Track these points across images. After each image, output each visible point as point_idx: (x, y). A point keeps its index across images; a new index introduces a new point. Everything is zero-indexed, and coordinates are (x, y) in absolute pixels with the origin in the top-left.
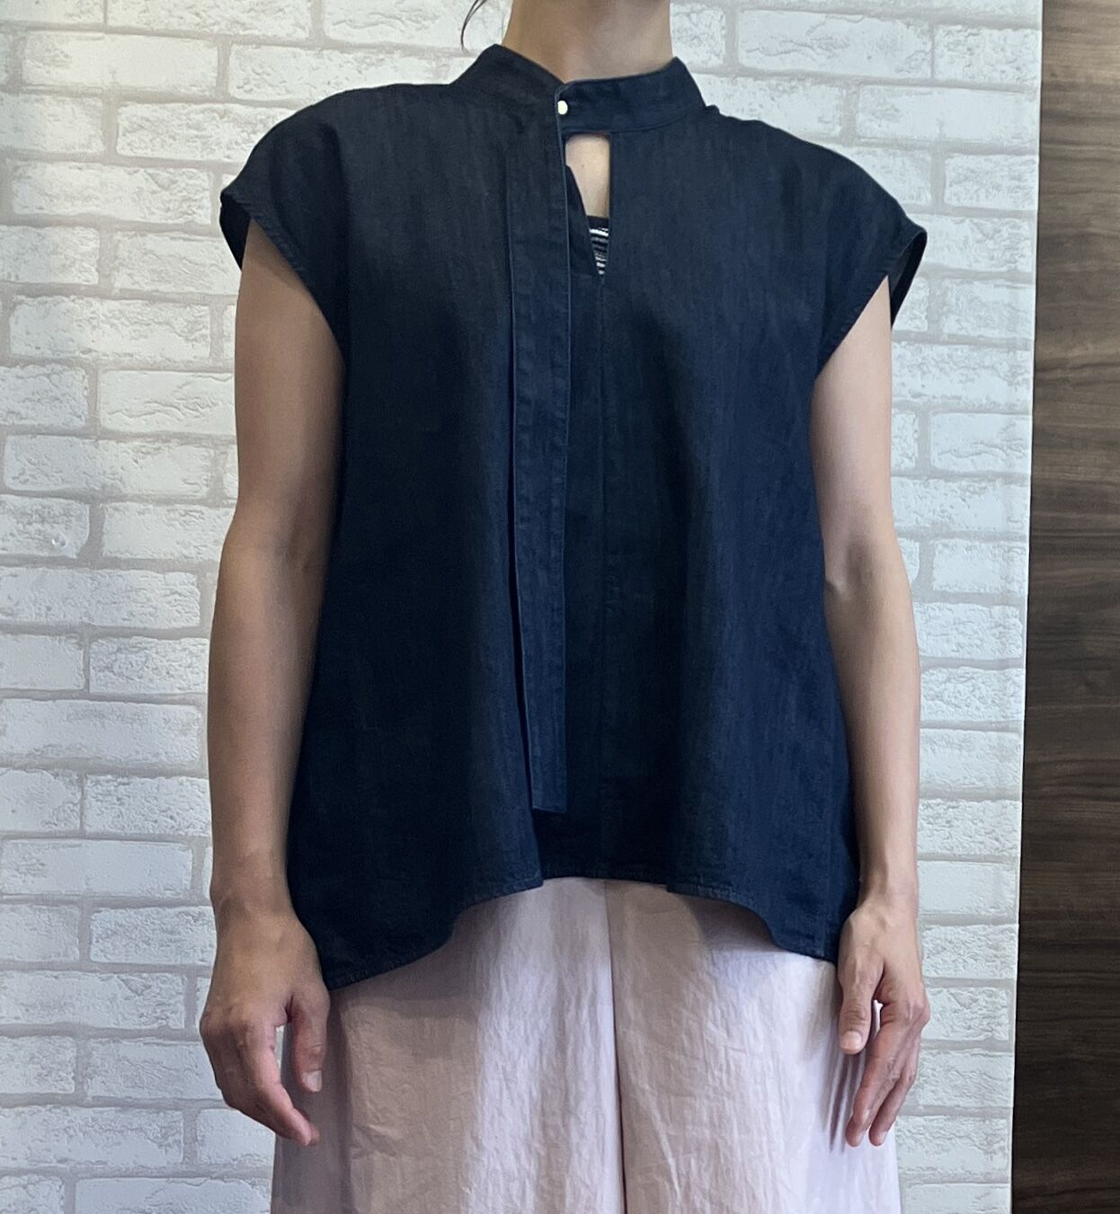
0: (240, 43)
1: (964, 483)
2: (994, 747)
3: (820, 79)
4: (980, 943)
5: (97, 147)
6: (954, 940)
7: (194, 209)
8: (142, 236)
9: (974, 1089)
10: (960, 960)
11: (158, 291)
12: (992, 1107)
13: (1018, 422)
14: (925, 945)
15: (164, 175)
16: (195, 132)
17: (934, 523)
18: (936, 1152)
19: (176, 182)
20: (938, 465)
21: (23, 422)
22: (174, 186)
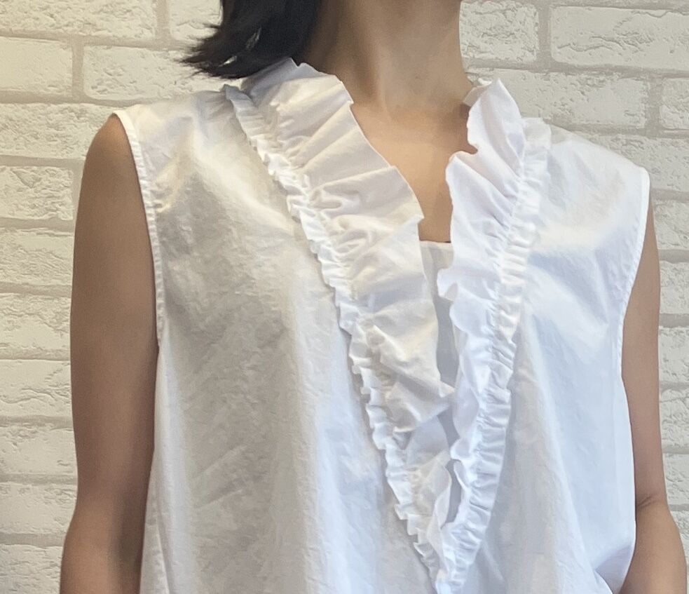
0: (92, 43)
3: (626, 72)
7: (57, 205)
15: (28, 173)
16: (55, 131)
19: (40, 179)
22: (37, 183)
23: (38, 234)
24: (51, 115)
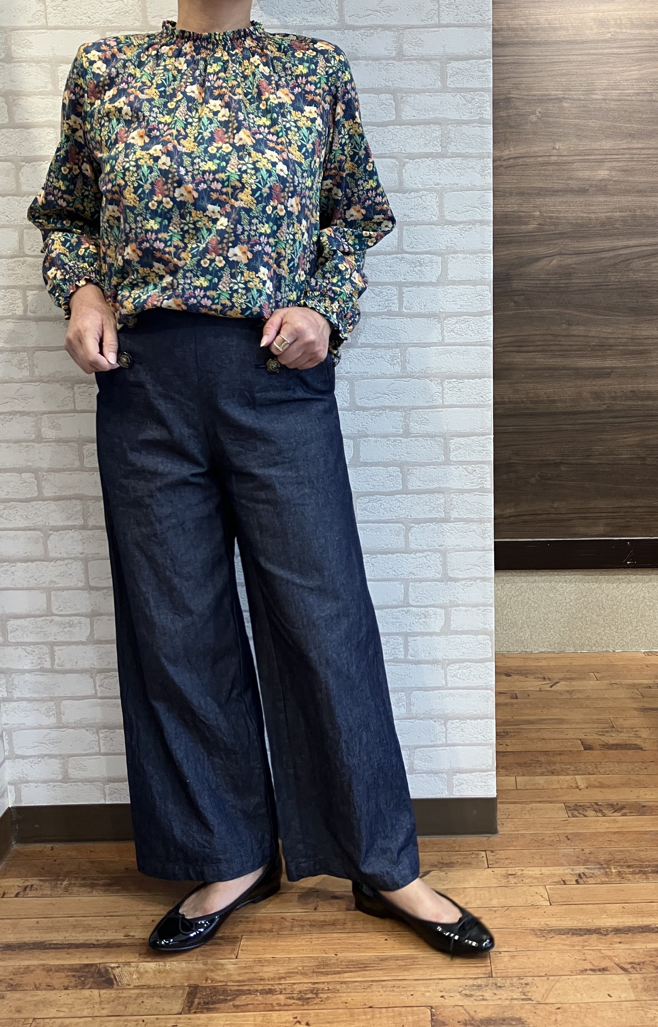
1: (461, 226)
2: (478, 354)
4: (476, 445)
6: (463, 443)
9: (475, 510)
10: (467, 453)
12: (483, 518)
13: (486, 195)
14: (451, 446)
17: (447, 247)
18: (460, 538)
20: (448, 218)
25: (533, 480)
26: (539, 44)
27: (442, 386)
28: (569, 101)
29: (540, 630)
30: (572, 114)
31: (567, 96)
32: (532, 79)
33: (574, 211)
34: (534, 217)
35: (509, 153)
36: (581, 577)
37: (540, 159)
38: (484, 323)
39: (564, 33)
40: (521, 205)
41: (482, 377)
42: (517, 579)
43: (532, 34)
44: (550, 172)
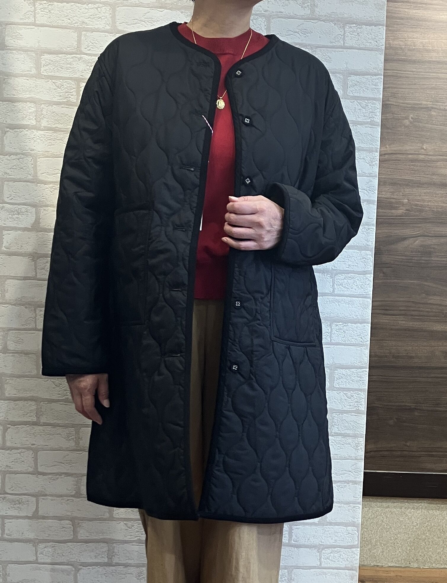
0: (86, 31)
2: (361, 304)
4: (355, 375)
5: (34, 71)
6: (345, 374)
7: (70, 96)
8: (51, 106)
9: (352, 427)
10: (348, 382)
11: (57, 128)
12: (357, 434)
13: (372, 180)
14: (335, 376)
15: (59, 82)
16: (70, 66)
18: (338, 449)
21: (10, 177)
22: (62, 87)
23: (62, 107)
24: (68, 59)
25: (391, 422)
26: (414, 62)
27: (331, 327)
28: (436, 110)
29: (390, 548)
30: (438, 121)
31: (434, 106)
32: (407, 90)
33: (435, 201)
34: (403, 204)
35: (385, 149)
36: (426, 505)
37: (410, 156)
38: (366, 280)
39: (435, 54)
40: (393, 193)
41: (363, 322)
42: (373, 504)
43: (409, 53)
44: (418, 168)
